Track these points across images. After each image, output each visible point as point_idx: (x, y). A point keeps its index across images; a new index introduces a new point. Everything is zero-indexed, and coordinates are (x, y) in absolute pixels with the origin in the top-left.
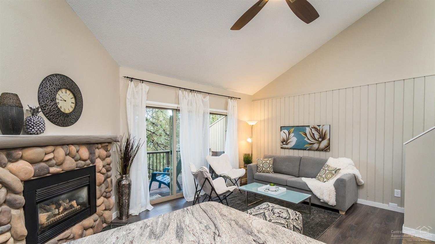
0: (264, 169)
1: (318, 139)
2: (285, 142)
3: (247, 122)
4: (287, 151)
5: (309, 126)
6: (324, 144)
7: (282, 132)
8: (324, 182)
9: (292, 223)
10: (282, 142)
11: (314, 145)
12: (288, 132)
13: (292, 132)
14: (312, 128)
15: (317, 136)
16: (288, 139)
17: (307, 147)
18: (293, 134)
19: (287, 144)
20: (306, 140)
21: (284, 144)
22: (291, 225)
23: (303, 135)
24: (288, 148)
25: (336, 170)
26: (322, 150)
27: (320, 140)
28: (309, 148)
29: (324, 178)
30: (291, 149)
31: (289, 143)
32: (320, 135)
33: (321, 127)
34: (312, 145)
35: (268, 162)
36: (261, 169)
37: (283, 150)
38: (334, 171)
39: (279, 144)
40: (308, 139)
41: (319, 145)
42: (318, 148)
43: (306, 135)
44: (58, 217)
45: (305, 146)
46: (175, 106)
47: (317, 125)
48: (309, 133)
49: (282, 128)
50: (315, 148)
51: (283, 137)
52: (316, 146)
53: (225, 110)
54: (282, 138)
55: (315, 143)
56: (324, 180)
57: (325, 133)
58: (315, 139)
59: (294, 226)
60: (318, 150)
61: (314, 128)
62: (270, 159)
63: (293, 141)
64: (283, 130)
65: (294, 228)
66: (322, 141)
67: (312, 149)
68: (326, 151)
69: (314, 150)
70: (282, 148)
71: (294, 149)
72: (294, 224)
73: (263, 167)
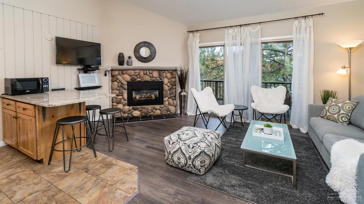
9: (214, 142)
22: (213, 143)
44: (143, 99)
46: (222, 43)
59: (216, 144)
65: (215, 146)
72: (216, 143)
73: (328, 110)
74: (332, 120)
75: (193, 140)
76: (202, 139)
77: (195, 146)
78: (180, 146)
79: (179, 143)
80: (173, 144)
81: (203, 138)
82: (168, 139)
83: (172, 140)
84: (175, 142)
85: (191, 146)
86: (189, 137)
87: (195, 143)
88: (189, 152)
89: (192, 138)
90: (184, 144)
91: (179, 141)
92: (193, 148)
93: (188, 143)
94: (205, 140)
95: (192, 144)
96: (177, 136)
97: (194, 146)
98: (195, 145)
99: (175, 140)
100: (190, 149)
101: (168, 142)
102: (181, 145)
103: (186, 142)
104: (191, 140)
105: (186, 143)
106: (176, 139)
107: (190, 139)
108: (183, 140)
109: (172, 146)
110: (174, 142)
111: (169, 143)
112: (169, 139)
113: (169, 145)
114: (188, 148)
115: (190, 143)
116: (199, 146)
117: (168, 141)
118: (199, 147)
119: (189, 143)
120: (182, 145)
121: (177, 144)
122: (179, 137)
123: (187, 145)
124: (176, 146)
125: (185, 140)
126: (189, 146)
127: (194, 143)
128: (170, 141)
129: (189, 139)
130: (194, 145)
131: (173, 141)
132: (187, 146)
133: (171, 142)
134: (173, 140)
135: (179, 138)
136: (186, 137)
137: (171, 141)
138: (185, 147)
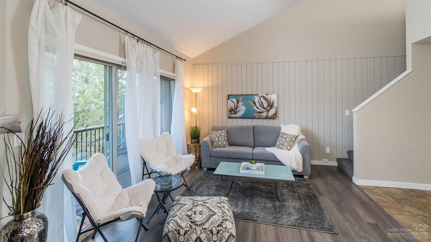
0: (220, 143)
1: (267, 108)
2: (233, 111)
3: (190, 88)
4: (235, 120)
5: (258, 95)
6: (272, 112)
7: (230, 101)
8: (289, 150)
10: (230, 112)
11: (263, 113)
12: (237, 101)
13: (240, 101)
14: (261, 97)
15: (265, 105)
16: (236, 108)
17: (256, 116)
18: (242, 103)
19: (235, 113)
20: (255, 109)
21: (232, 114)
23: (252, 103)
24: (236, 118)
25: (295, 137)
26: (271, 118)
27: (269, 108)
28: (258, 117)
29: (287, 146)
30: (239, 118)
31: (238, 112)
32: (268, 103)
33: (269, 96)
34: (260, 114)
35: (223, 134)
36: (216, 143)
37: (231, 119)
38: (294, 138)
39: (225, 114)
40: (257, 108)
41: (268, 113)
42: (267, 116)
43: (255, 103)
45: (254, 115)
46: (119, 60)
47: (266, 94)
48: (258, 102)
49: (229, 97)
50: (264, 116)
51: (231, 106)
52: (264, 114)
53: (173, 73)
54: (229, 107)
55: (264, 112)
56: (288, 148)
57: (273, 102)
58: (264, 108)
60: (267, 118)
61: (263, 97)
62: (224, 131)
63: (242, 109)
64: (231, 99)
66: (270, 109)
67: (261, 118)
68: (274, 118)
69: (262, 119)
70: (229, 118)
71: (242, 118)
73: (219, 140)
74: (222, 147)
75: (214, 221)
76: (193, 204)
77: (221, 230)
78: (197, 234)
79: (195, 231)
80: (185, 234)
81: (193, 202)
82: (174, 227)
83: (182, 228)
84: (189, 231)
85: (215, 232)
86: (206, 216)
87: (219, 225)
88: (213, 241)
89: (211, 218)
90: (203, 231)
91: (194, 227)
92: (218, 233)
93: (208, 228)
94: (197, 203)
95: (215, 227)
96: (188, 219)
97: (219, 230)
98: (220, 228)
99: (187, 227)
100: (215, 236)
101: (176, 233)
102: (199, 233)
103: (206, 226)
104: (212, 221)
105: (205, 229)
106: (188, 225)
107: (209, 219)
108: (199, 223)
109: (184, 238)
110: (186, 231)
111: (179, 234)
112: (178, 227)
113: (179, 237)
114: (211, 235)
115: (212, 226)
116: (226, 228)
117: (176, 230)
118: (227, 230)
119: (209, 226)
120: (201, 231)
121: (192, 232)
122: (191, 220)
123: (209, 230)
124: (191, 237)
125: (203, 224)
126: (211, 232)
127: (217, 225)
128: (179, 230)
129: (208, 221)
130: (218, 228)
131: (185, 229)
132: (209, 232)
133: (182, 232)
134: (184, 227)
135: (192, 222)
136: (201, 218)
137: (181, 230)
138: (206, 235)
